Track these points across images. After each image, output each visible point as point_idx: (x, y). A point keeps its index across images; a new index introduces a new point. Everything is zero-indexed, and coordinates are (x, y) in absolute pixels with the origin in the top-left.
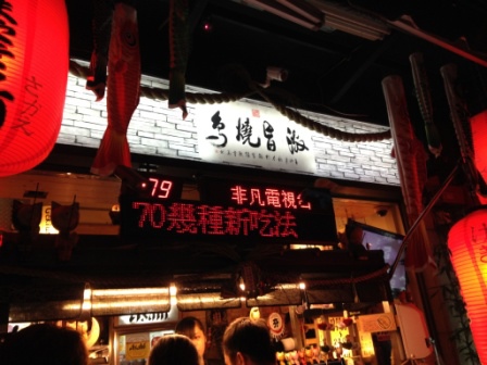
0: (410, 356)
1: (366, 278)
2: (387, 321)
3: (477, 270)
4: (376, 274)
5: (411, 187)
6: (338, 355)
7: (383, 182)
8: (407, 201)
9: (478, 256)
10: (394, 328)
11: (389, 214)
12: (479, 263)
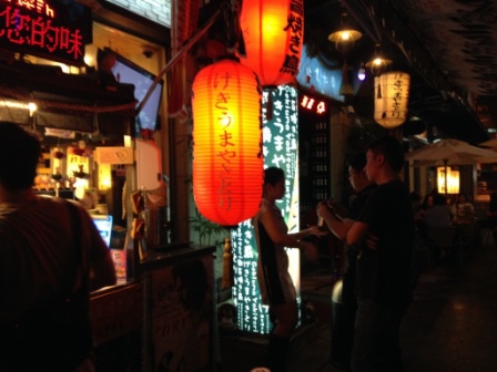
0: (141, 187)
1: (111, 109)
2: (126, 155)
3: (211, 114)
4: (122, 108)
5: (181, 29)
6: (71, 184)
7: (154, 19)
8: (174, 43)
9: (214, 101)
10: (131, 162)
11: (155, 56)
12: (214, 108)
